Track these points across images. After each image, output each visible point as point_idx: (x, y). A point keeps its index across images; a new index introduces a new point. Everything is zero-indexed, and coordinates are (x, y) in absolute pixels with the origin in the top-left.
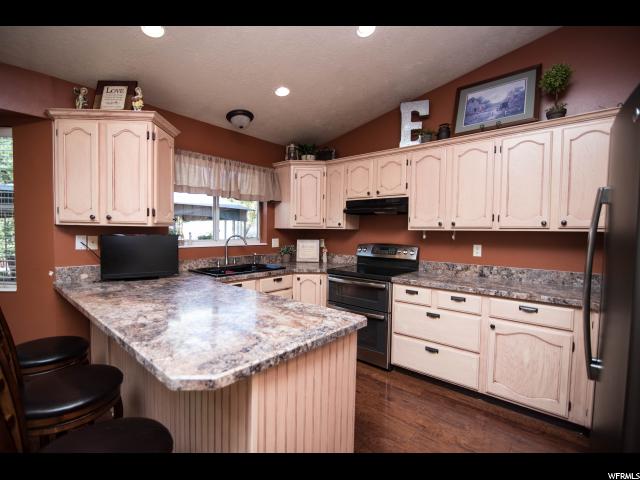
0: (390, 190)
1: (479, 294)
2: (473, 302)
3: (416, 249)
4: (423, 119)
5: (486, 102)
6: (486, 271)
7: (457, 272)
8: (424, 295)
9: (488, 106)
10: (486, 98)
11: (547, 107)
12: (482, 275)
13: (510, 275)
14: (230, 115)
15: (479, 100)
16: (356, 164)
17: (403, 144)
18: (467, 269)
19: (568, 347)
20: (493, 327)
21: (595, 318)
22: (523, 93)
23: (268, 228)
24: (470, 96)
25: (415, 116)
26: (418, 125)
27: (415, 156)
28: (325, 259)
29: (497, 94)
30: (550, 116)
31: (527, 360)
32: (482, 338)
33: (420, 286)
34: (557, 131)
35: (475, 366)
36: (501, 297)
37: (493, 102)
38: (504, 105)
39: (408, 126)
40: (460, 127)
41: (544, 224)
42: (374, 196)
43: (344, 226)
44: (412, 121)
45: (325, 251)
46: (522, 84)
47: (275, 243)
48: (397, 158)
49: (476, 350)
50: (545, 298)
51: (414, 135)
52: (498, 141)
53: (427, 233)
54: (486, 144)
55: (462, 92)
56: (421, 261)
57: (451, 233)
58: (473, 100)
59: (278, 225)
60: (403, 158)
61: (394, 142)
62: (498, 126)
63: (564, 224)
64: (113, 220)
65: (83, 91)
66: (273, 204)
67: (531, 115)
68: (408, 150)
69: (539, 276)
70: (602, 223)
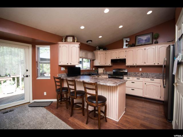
0: (122, 57)
1: (143, 77)
2: (141, 79)
3: (127, 70)
4: (128, 42)
5: (142, 39)
6: (142, 74)
7: (136, 74)
8: (131, 78)
9: (142, 40)
10: (142, 38)
11: (154, 41)
12: (142, 75)
13: (147, 74)
14: (87, 42)
15: (141, 39)
16: (113, 51)
17: (124, 47)
18: (138, 73)
19: (160, 86)
20: (145, 84)
21: (164, 80)
22: (150, 38)
23: (92, 65)
24: (138, 38)
25: (127, 41)
26: (127, 43)
27: (127, 50)
28: (105, 72)
29: (144, 38)
30: (155, 43)
31: (152, 89)
32: (143, 86)
33: (130, 77)
34: (157, 46)
35: (142, 92)
36: (147, 78)
37: (143, 39)
38: (146, 40)
39: (125, 44)
40: (137, 44)
41: (154, 64)
42: (118, 58)
43: (110, 65)
44: (126, 42)
45: (105, 71)
46: (149, 36)
47: (94, 69)
48: (123, 50)
49: (142, 88)
50: (155, 78)
51: (126, 45)
52: (145, 48)
53: (130, 66)
54: (142, 48)
55: (137, 37)
56: (128, 72)
57: (135, 66)
58: (139, 39)
59: (94, 65)
60: (125, 50)
61: (122, 47)
62: (145, 45)
63: (158, 64)
64: (72, 64)
65: (64, 38)
66: (93, 60)
67: (151, 43)
68: (125, 49)
69: (153, 74)
70: (165, 63)
